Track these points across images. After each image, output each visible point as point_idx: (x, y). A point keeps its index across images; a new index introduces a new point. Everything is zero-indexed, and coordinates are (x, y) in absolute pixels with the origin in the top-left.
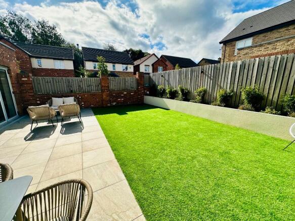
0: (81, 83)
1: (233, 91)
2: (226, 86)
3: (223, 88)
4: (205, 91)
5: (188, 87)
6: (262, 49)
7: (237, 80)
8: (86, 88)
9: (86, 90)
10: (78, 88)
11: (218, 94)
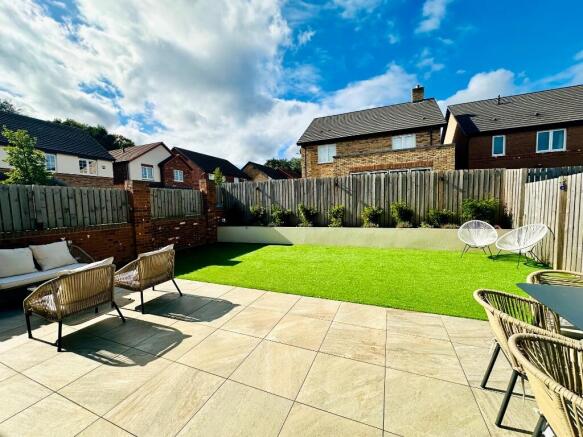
0: (72, 202)
1: (380, 209)
2: (370, 203)
3: (367, 206)
4: (344, 210)
5: (314, 206)
6: (359, 160)
7: (383, 195)
8: (87, 215)
9: (87, 220)
10: (59, 214)
11: (363, 213)
